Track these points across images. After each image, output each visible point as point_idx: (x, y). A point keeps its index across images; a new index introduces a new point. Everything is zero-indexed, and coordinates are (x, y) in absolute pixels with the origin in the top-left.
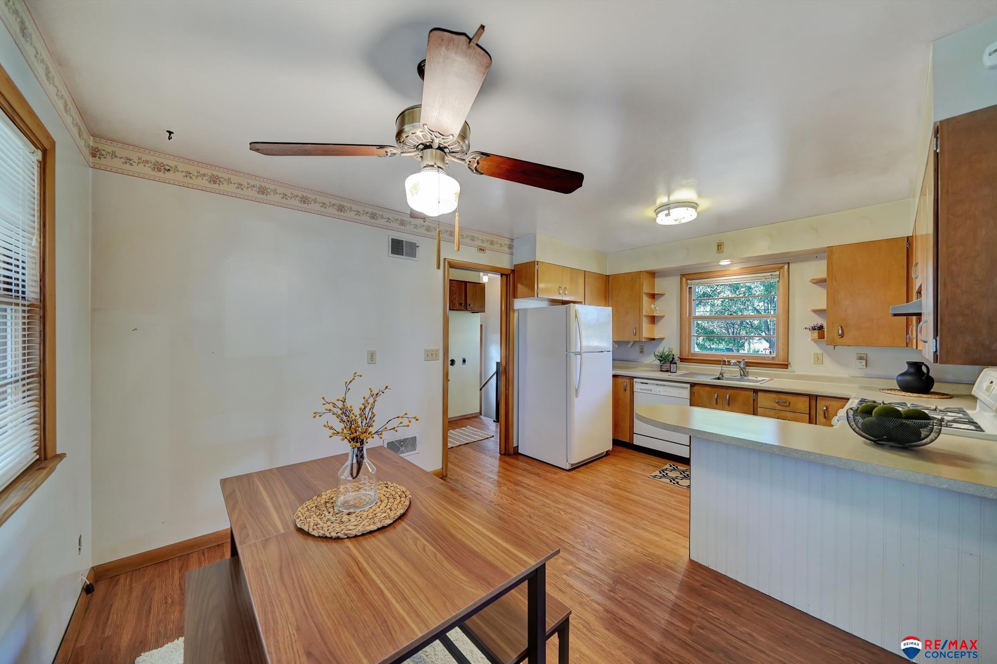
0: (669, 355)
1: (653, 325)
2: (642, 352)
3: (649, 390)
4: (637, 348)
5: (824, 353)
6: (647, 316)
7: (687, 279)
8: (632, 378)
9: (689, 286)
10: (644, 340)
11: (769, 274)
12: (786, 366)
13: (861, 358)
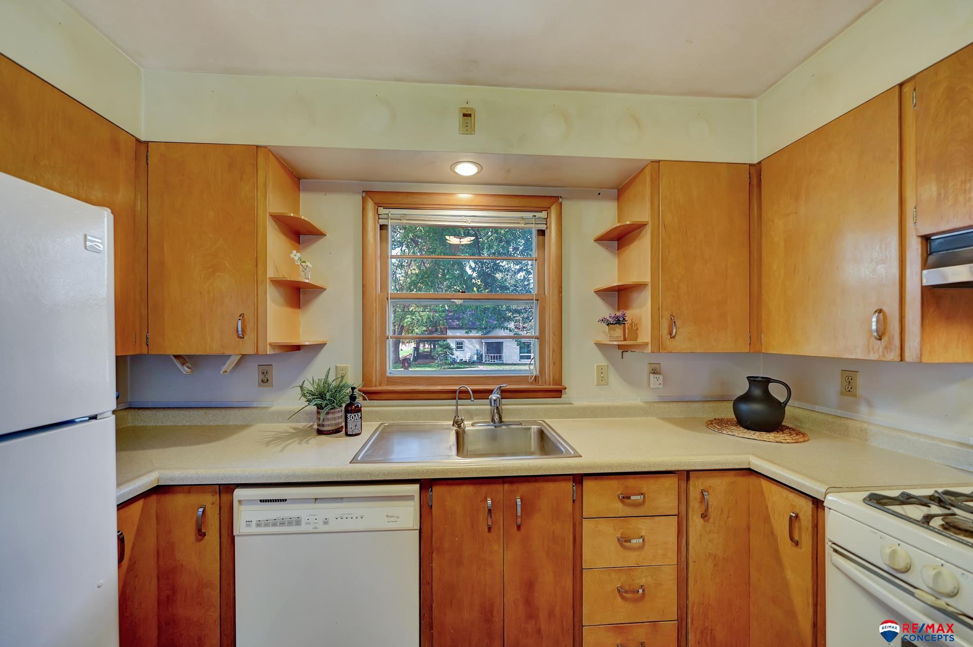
0: (339, 389)
1: (297, 310)
2: (265, 381)
3: (290, 524)
4: (252, 372)
5: (610, 366)
6: (277, 283)
7: (378, 205)
8: (227, 489)
9: (382, 222)
10: (269, 351)
11: (530, 215)
12: (557, 392)
13: (654, 372)
